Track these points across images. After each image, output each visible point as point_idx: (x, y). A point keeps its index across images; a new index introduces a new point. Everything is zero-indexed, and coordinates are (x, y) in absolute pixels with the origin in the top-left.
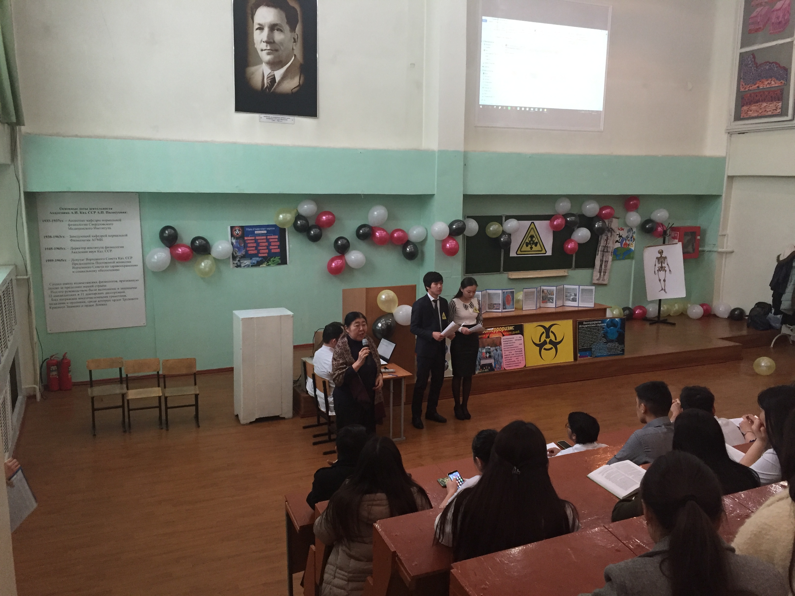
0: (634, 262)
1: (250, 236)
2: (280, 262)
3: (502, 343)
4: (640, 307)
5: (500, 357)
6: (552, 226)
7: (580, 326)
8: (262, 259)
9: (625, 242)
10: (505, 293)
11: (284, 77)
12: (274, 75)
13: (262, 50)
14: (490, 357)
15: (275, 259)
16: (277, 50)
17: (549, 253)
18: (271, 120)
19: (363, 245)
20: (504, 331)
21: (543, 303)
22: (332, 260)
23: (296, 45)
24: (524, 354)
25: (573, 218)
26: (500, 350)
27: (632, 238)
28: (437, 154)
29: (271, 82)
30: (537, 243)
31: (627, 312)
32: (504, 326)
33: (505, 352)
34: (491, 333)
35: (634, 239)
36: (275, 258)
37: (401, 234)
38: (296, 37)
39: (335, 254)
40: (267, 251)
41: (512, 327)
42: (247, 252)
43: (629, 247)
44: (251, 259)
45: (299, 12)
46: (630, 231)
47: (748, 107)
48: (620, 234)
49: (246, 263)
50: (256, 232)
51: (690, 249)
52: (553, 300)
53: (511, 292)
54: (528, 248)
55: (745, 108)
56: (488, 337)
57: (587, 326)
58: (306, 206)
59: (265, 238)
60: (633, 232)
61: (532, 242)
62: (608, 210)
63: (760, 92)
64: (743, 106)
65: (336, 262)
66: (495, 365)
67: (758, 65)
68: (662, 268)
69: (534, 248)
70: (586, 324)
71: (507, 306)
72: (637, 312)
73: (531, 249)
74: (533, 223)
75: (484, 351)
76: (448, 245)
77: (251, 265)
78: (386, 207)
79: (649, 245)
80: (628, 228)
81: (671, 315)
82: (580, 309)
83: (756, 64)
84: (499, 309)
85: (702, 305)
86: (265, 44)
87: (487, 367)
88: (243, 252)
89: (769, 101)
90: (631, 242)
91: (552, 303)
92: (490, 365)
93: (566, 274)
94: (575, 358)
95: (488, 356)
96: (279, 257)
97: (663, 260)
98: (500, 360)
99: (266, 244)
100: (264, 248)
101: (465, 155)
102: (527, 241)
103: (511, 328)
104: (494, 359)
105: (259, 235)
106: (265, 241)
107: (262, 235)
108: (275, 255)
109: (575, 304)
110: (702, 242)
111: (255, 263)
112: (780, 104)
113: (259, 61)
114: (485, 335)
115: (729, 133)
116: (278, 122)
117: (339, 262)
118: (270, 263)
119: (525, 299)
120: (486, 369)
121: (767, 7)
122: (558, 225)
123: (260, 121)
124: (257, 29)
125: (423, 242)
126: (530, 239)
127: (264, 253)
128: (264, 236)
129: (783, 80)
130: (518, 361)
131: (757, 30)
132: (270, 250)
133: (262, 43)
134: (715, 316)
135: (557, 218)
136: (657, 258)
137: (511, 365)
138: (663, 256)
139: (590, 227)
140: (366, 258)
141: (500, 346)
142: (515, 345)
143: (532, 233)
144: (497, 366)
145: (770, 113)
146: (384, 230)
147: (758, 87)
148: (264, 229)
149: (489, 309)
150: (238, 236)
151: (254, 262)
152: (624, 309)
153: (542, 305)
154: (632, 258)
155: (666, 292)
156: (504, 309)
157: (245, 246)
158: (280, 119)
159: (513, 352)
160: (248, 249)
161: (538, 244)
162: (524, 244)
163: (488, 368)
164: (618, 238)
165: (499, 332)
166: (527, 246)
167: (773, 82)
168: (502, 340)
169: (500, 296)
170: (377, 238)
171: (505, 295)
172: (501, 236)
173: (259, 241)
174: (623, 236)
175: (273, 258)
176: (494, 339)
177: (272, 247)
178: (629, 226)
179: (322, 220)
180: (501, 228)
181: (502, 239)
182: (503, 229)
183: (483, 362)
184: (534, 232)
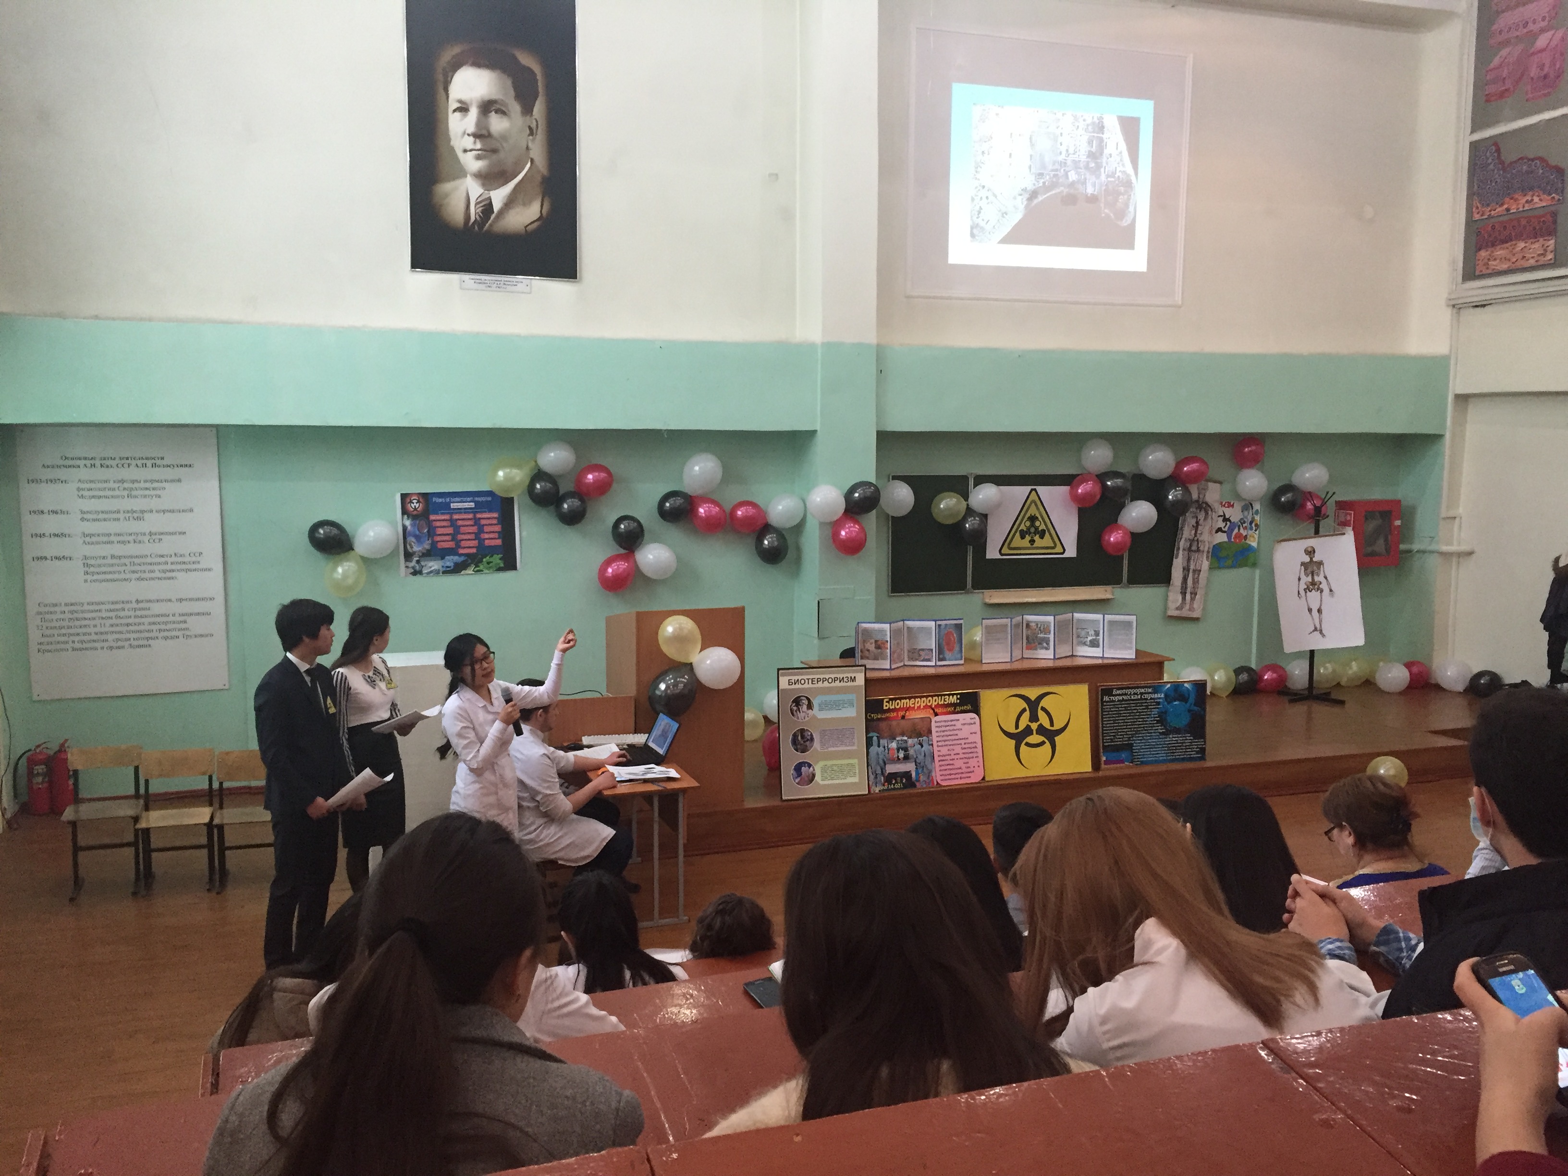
0: (1257, 572)
1: (442, 514)
2: (502, 565)
3: (934, 730)
4: (1274, 668)
5: (928, 759)
6: (1075, 498)
7: (1106, 698)
8: (466, 558)
9: (1236, 531)
10: (942, 627)
11: (509, 204)
12: (490, 198)
13: (465, 151)
14: (906, 758)
15: (491, 560)
16: (494, 151)
17: (1071, 552)
18: (482, 286)
19: (673, 532)
20: (938, 706)
21: (1027, 648)
22: (608, 562)
23: (533, 140)
24: (980, 755)
25: (1119, 481)
26: (929, 745)
27: (1253, 525)
28: (819, 351)
29: (482, 212)
30: (1043, 532)
31: (1244, 677)
32: (938, 696)
33: (939, 748)
34: (908, 709)
35: (1256, 525)
36: (492, 556)
37: (751, 511)
38: (534, 125)
39: (614, 549)
40: (475, 543)
41: (955, 696)
42: (434, 544)
43: (1247, 542)
44: (443, 558)
45: (539, 77)
46: (1246, 510)
47: (1488, 253)
48: (1224, 515)
49: (433, 566)
50: (453, 506)
51: (1380, 546)
52: (1048, 644)
53: (956, 625)
54: (1026, 542)
55: (1483, 253)
56: (903, 717)
57: (1121, 698)
58: (552, 454)
59: (471, 516)
60: (1254, 510)
61: (1032, 530)
62: (1195, 466)
63: (1511, 220)
64: (1480, 250)
65: (615, 566)
66: (917, 774)
67: (1506, 165)
68: (1313, 586)
69: (1039, 542)
70: (1119, 695)
71: (948, 654)
72: (1266, 677)
73: (1032, 545)
74: (1034, 492)
75: (894, 745)
76: (843, 533)
77: (442, 570)
78: (718, 456)
79: (1284, 537)
80: (1243, 504)
81: (1343, 683)
82: (1106, 661)
83: (1502, 163)
84: (929, 660)
85: (1408, 665)
86: (472, 139)
87: (899, 779)
88: (427, 545)
89: (1529, 237)
90: (1250, 532)
91: (1047, 649)
92: (907, 775)
93: (1109, 596)
94: (1096, 765)
95: (901, 755)
96: (500, 556)
97: (1315, 568)
98: (930, 767)
99: (474, 529)
100: (468, 537)
101: (880, 353)
102: (1022, 527)
103: (953, 700)
104: (916, 762)
105: (459, 511)
106: (471, 522)
107: (466, 511)
108: (492, 550)
109: (1096, 652)
110: (1407, 532)
111: (450, 567)
112: (1552, 242)
113: (460, 172)
114: (895, 714)
115: (1454, 306)
116: (496, 289)
117: (621, 566)
118: (481, 567)
119: (987, 640)
120: (896, 782)
121: (1520, 47)
122: (1086, 495)
123: (461, 288)
124: (455, 111)
125: (799, 528)
126: (1028, 524)
127: (469, 546)
128: (469, 513)
129: (1556, 192)
130: (968, 767)
131: (1502, 95)
132: (481, 541)
133: (466, 136)
134: (1438, 688)
135: (1086, 481)
136: (1303, 564)
137: (953, 776)
138: (1314, 559)
139: (1158, 502)
140: (679, 559)
141: (928, 737)
142: (961, 735)
143: (1033, 511)
144: (922, 778)
145: (1532, 262)
146: (715, 503)
147: (1508, 210)
148: (469, 499)
149: (911, 659)
150: (415, 513)
151: (448, 564)
152: (1238, 671)
153: (1028, 654)
154: (1254, 565)
155: (1324, 636)
156: (940, 660)
157: (431, 533)
158: (502, 283)
159: (958, 749)
160: (438, 538)
161: (1047, 534)
162: (1016, 532)
163: (902, 781)
164: (1221, 524)
165: (926, 707)
166: (1023, 537)
167: (1536, 199)
168: (933, 724)
169: (931, 633)
170: (701, 517)
171: (944, 632)
172: (964, 519)
173: (460, 523)
174: (1232, 519)
175: (488, 558)
176: (917, 720)
177: (486, 536)
178: (1245, 500)
179: (587, 481)
180: (964, 504)
181: (967, 525)
182: (968, 505)
183: (891, 769)
184: (1038, 509)
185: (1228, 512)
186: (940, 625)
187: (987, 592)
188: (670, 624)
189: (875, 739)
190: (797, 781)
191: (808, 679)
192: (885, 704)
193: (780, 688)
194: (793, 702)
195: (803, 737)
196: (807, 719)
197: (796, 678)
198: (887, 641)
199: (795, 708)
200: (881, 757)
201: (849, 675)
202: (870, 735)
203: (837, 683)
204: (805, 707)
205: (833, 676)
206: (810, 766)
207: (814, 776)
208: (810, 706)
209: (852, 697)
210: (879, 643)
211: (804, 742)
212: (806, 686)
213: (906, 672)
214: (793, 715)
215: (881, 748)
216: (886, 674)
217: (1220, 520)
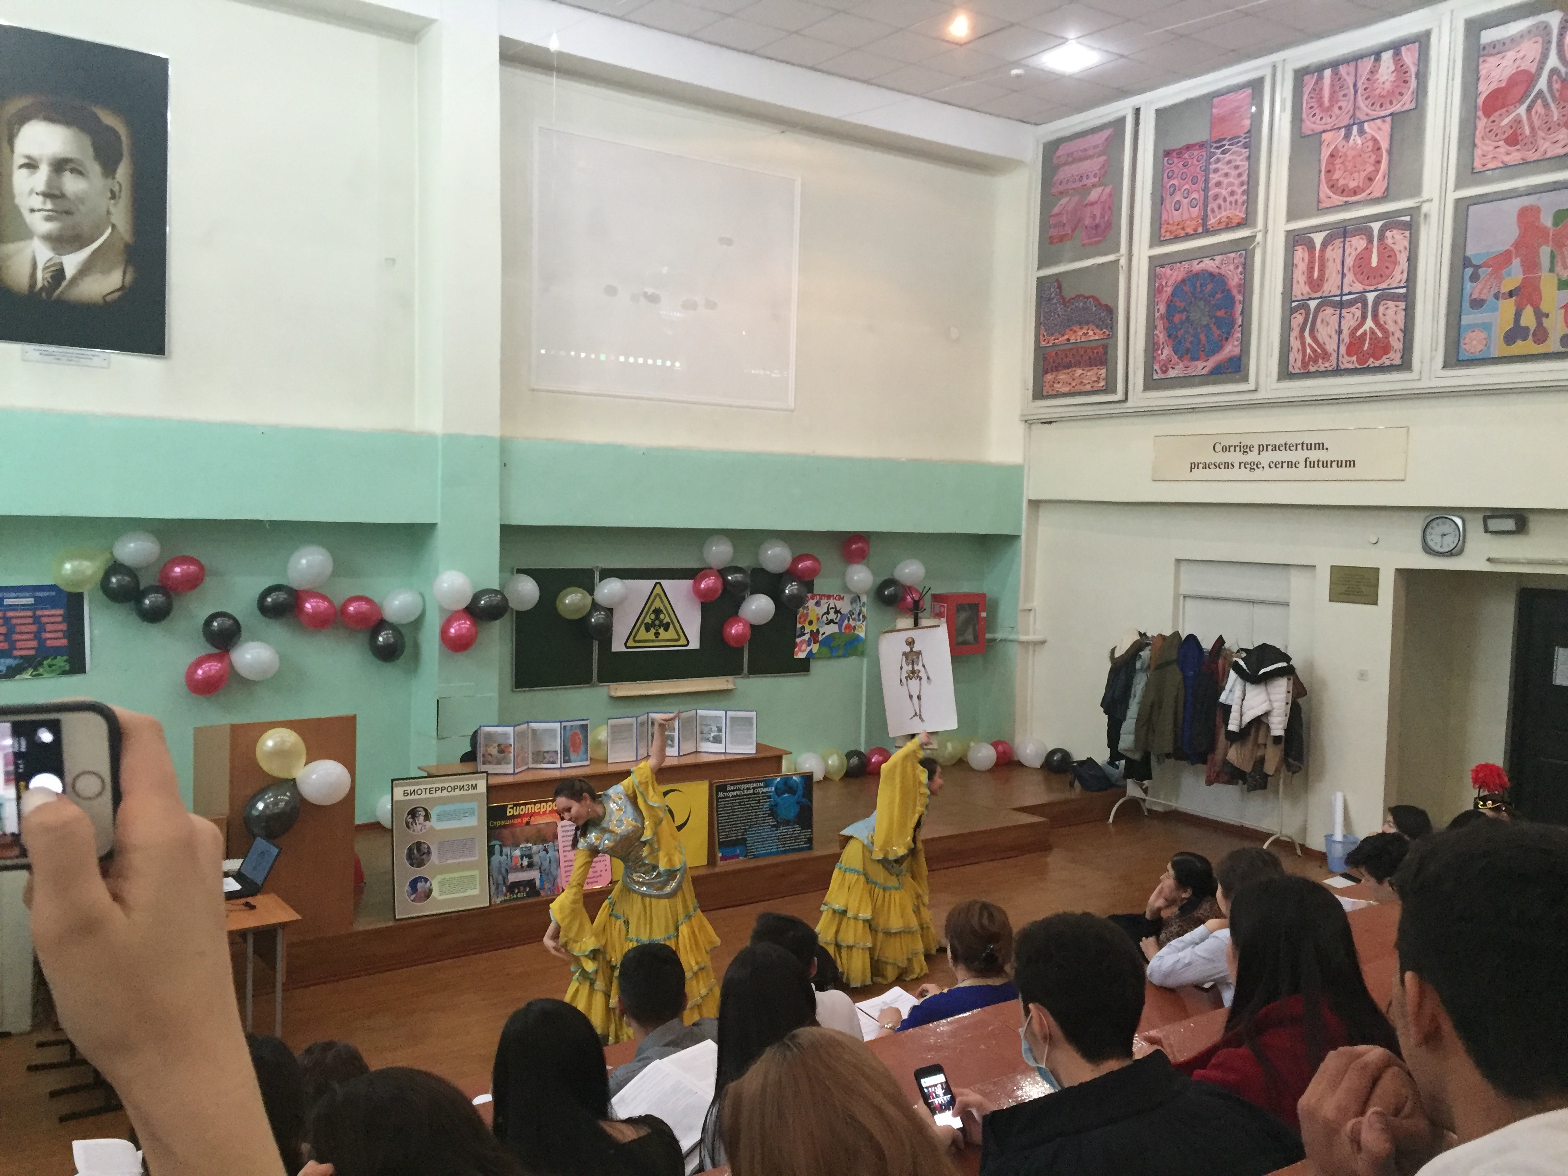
0: (865, 660)
2: (67, 668)
3: (560, 834)
4: (880, 751)
5: (554, 865)
6: (697, 591)
7: (722, 794)
8: (21, 661)
9: (846, 622)
10: (568, 728)
11: (85, 270)
12: (61, 264)
13: (32, 211)
14: (531, 866)
15: (55, 662)
16: (68, 213)
17: (694, 644)
18: (51, 359)
19: (278, 630)
22: (198, 663)
23: (115, 205)
25: (739, 576)
27: (861, 616)
28: (440, 442)
29: (52, 277)
30: (668, 625)
31: (855, 760)
34: (532, 815)
35: (864, 616)
36: (55, 658)
37: (364, 607)
38: (116, 189)
39: (205, 649)
40: (34, 644)
43: (856, 632)
45: (124, 138)
46: (855, 601)
47: (1054, 376)
48: (836, 608)
50: (7, 602)
51: (969, 637)
52: (672, 740)
53: (582, 726)
54: (651, 635)
55: (1049, 377)
56: (528, 823)
57: (734, 794)
58: (132, 545)
59: (30, 613)
60: (862, 602)
61: (657, 622)
62: (808, 563)
63: (1070, 350)
64: (1046, 373)
65: (206, 667)
67: (1066, 301)
68: (913, 674)
69: (663, 634)
70: (734, 790)
71: (573, 756)
72: (873, 760)
73: (657, 637)
74: (658, 585)
75: (517, 853)
76: (453, 630)
78: (330, 549)
79: (889, 629)
80: (852, 596)
82: (729, 757)
83: (1064, 299)
84: (554, 763)
85: (995, 745)
86: (40, 198)
87: (522, 888)
89: (1086, 366)
90: (858, 623)
91: (672, 746)
92: (531, 883)
93: (730, 686)
94: (712, 861)
95: (525, 862)
96: (65, 658)
97: (914, 657)
98: (554, 873)
99: (33, 628)
100: (25, 637)
101: (504, 446)
102: (648, 620)
104: (540, 869)
105: (12, 607)
106: (30, 621)
107: (25, 607)
108: (56, 652)
109: (718, 748)
110: (991, 623)
111: (2, 671)
112: (1104, 371)
113: (26, 234)
114: (519, 820)
115: (1026, 421)
116: (69, 362)
117: (213, 667)
118: (41, 670)
119: (613, 740)
120: (519, 892)
121: (1077, 198)
122: (709, 590)
123: (24, 360)
124: (21, 167)
125: (417, 623)
126: (653, 616)
127: (26, 647)
128: (27, 610)
129: (1106, 328)
131: (1062, 239)
132: (42, 642)
133: (34, 195)
134: (1019, 765)
135: (709, 576)
136: (904, 654)
138: (914, 649)
139: (775, 595)
140: (282, 658)
143: (657, 604)
144: (547, 886)
145: (1088, 388)
146: (324, 598)
147: (1068, 340)
148: (27, 594)
149: (535, 761)
151: (1, 668)
152: (849, 755)
154: (862, 654)
155: (922, 720)
156: (565, 762)
158: (74, 355)
161: (671, 626)
162: (640, 626)
163: (525, 888)
164: (832, 616)
165: (552, 811)
166: (648, 630)
167: (1091, 333)
168: (559, 829)
169: (555, 736)
170: (308, 614)
171: (569, 734)
172: (589, 615)
173: (15, 621)
174: (843, 611)
175: (50, 660)
176: (542, 826)
177: (48, 635)
178: (852, 593)
179: (173, 574)
180: (589, 599)
181: (593, 620)
182: (593, 599)
183: (513, 877)
184: (662, 602)
185: (839, 605)
186: (565, 727)
187: (613, 685)
188: (269, 738)
189: (497, 848)
190: (413, 897)
191: (426, 789)
192: (509, 810)
193: (394, 800)
194: (409, 814)
195: (419, 850)
196: (424, 831)
197: (412, 788)
198: (511, 745)
199: (411, 820)
200: (504, 865)
201: (470, 783)
202: (493, 843)
203: (457, 792)
204: (422, 819)
205: (452, 785)
206: (426, 880)
207: (431, 891)
208: (427, 817)
209: (474, 805)
210: (502, 747)
211: (421, 856)
212: (423, 796)
213: (529, 777)
214: (408, 827)
215: (504, 857)
216: (510, 779)
217: (832, 611)
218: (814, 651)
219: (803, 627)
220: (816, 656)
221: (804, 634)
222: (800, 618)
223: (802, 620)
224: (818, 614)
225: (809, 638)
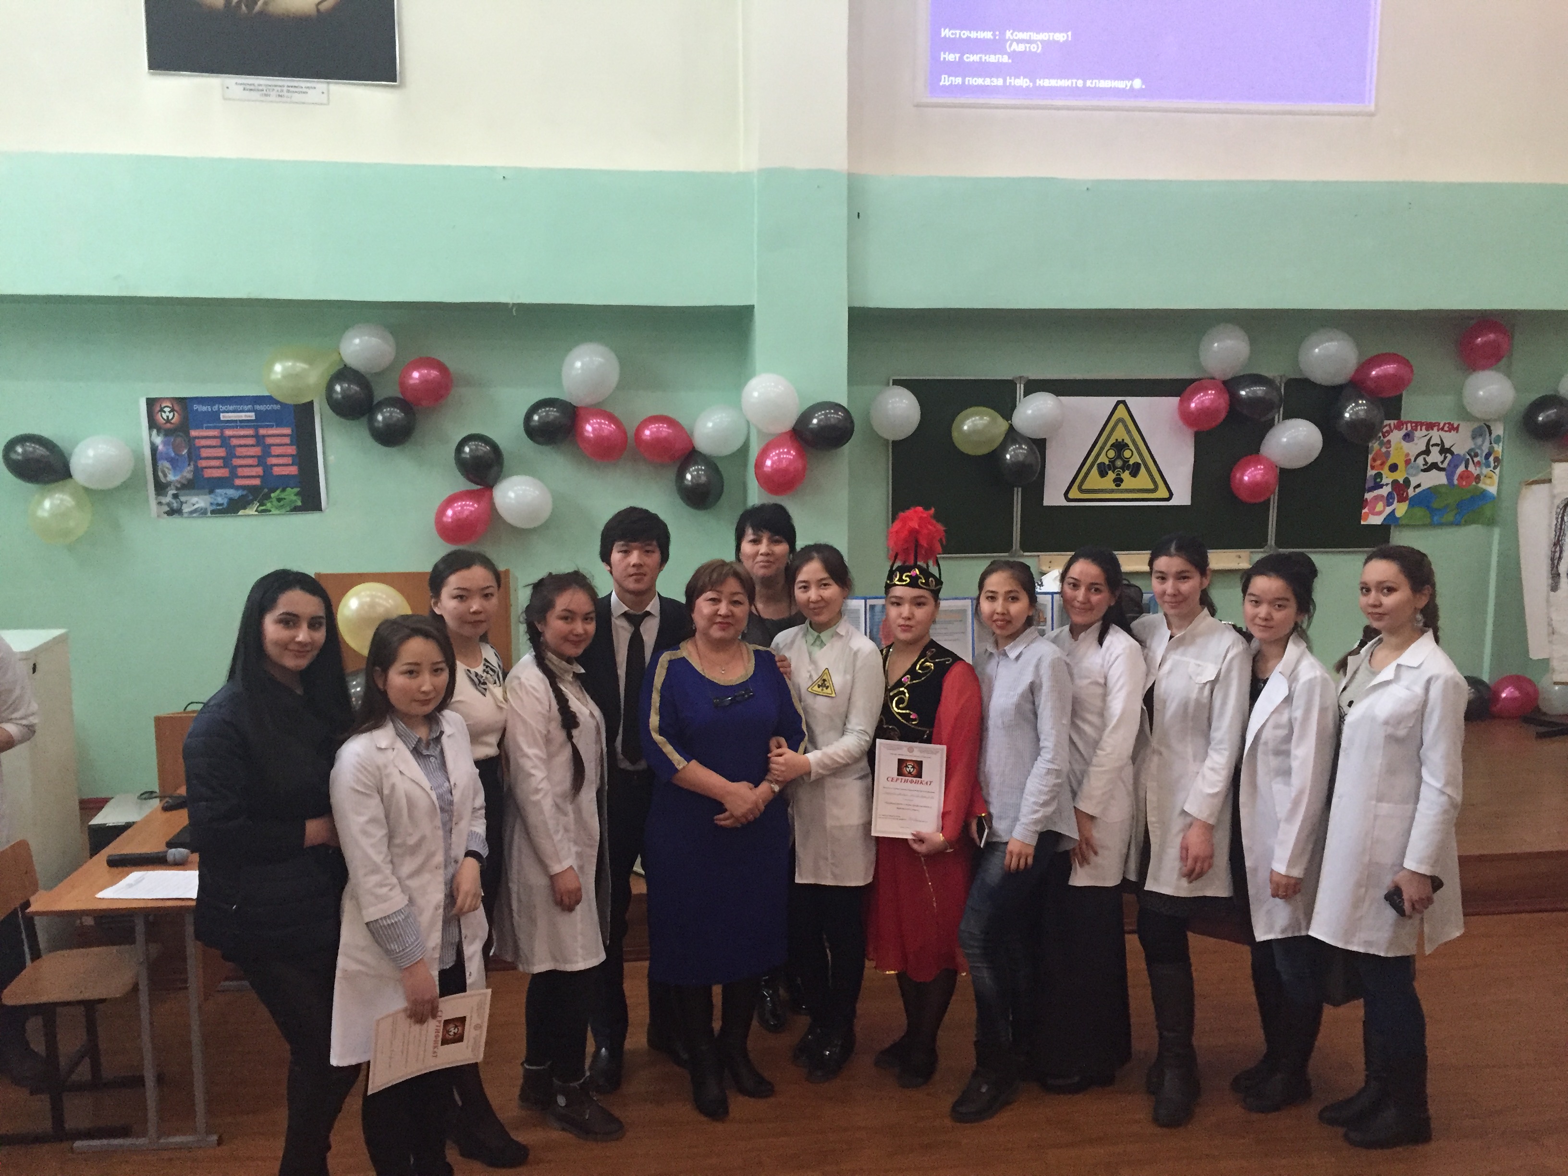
0: (1497, 532)
1: (207, 428)
2: (299, 503)
4: (1518, 681)
6: (1185, 414)
8: (245, 493)
9: (1462, 468)
10: (877, 609)
15: (283, 495)
17: (1182, 497)
18: (255, 95)
22: (450, 502)
25: (1260, 390)
27: (1491, 459)
28: (755, 180)
30: (1137, 466)
35: (1497, 460)
36: (284, 490)
37: (664, 430)
39: (463, 484)
40: (259, 471)
42: (198, 471)
43: (1481, 485)
44: (211, 492)
46: (1481, 435)
48: (1442, 444)
49: (197, 502)
50: (224, 416)
54: (1108, 482)
58: (357, 341)
59: (250, 432)
60: (1493, 436)
61: (1119, 463)
62: (1390, 368)
65: (458, 506)
69: (1130, 482)
72: (1504, 695)
73: (1118, 485)
74: (1121, 406)
77: (210, 508)
78: (614, 347)
80: (1476, 424)
88: (187, 473)
90: (1485, 471)
96: (296, 490)
99: (256, 451)
100: (250, 462)
101: (855, 187)
102: (1103, 459)
105: (233, 424)
106: (251, 441)
107: (243, 424)
108: (284, 482)
111: (222, 504)
116: (279, 99)
117: (468, 507)
118: (268, 506)
122: (1204, 412)
123: (225, 99)
125: (741, 456)
126: (1112, 454)
127: (250, 475)
128: (248, 427)
132: (268, 469)
135: (1205, 389)
139: (1325, 420)
140: (556, 498)
143: (1120, 434)
146: (611, 418)
148: (246, 408)
150: (168, 425)
151: (220, 500)
154: (1491, 522)
157: (194, 455)
158: (285, 89)
160: (203, 463)
161: (1143, 469)
162: (1091, 467)
164: (1435, 456)
166: (1103, 473)
172: (1003, 447)
173: (235, 442)
174: (1455, 450)
175: (278, 492)
177: (274, 461)
178: (1476, 419)
179: (412, 382)
180: (1003, 425)
181: (1008, 456)
182: (1011, 425)
184: (1129, 432)
185: (1449, 439)
186: (872, 607)
187: (1045, 556)
188: (359, 594)
217: (1435, 450)
218: (1399, 514)
219: (1379, 475)
220: (1404, 522)
221: (1381, 486)
222: (1374, 460)
223: (1379, 462)
224: (1407, 455)
225: (1390, 494)
